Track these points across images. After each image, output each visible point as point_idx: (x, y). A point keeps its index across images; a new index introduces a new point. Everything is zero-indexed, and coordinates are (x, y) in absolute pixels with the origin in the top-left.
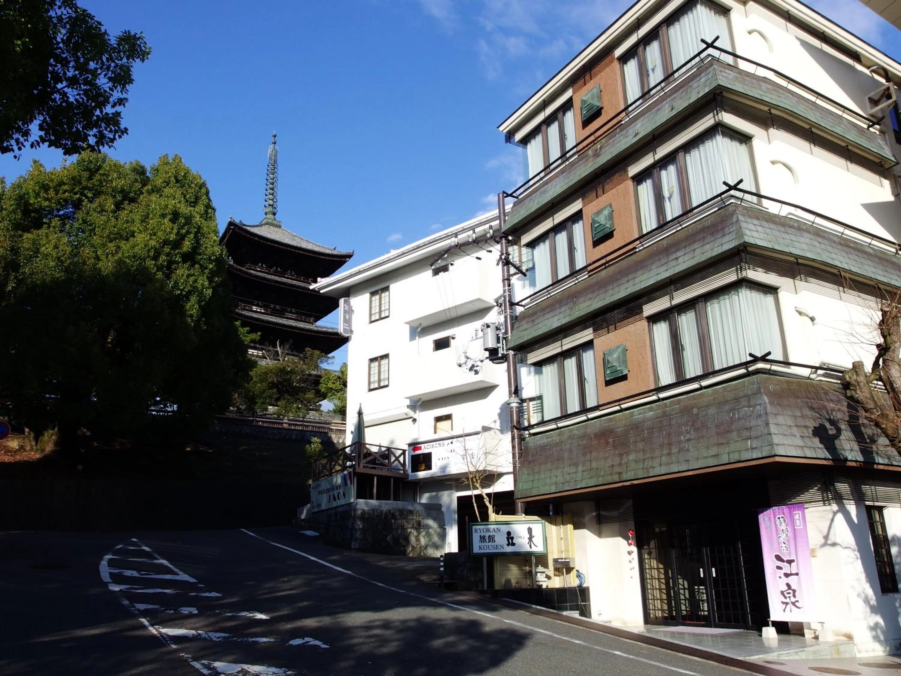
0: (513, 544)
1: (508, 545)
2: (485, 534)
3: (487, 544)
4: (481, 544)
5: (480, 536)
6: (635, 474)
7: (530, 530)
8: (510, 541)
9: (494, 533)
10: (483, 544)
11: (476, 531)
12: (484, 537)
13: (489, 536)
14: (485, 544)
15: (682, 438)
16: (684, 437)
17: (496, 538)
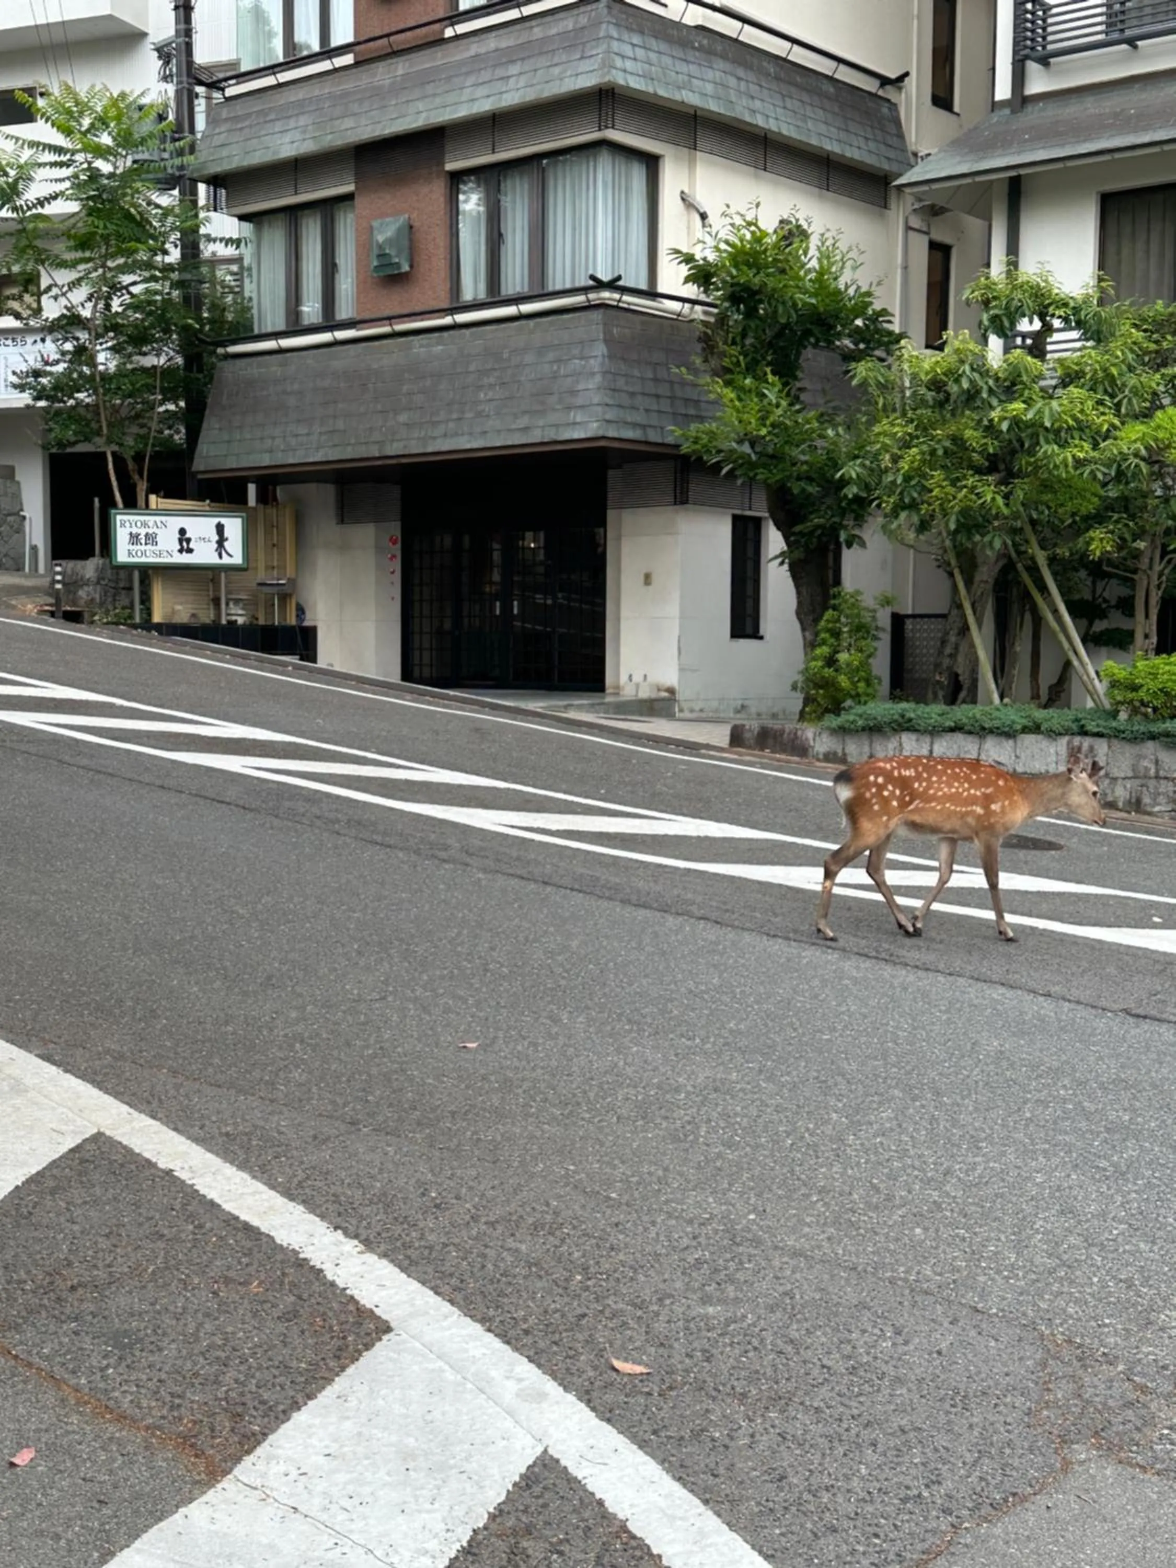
0: (190, 551)
1: (181, 551)
2: (139, 531)
3: (143, 548)
4: (131, 547)
5: (131, 534)
6: (405, 447)
7: (220, 528)
8: (185, 544)
9: (155, 530)
10: (135, 547)
11: (123, 525)
12: (138, 535)
13: (147, 535)
14: (139, 547)
15: (482, 395)
16: (486, 394)
17: (158, 539)
